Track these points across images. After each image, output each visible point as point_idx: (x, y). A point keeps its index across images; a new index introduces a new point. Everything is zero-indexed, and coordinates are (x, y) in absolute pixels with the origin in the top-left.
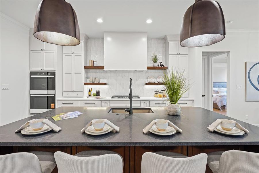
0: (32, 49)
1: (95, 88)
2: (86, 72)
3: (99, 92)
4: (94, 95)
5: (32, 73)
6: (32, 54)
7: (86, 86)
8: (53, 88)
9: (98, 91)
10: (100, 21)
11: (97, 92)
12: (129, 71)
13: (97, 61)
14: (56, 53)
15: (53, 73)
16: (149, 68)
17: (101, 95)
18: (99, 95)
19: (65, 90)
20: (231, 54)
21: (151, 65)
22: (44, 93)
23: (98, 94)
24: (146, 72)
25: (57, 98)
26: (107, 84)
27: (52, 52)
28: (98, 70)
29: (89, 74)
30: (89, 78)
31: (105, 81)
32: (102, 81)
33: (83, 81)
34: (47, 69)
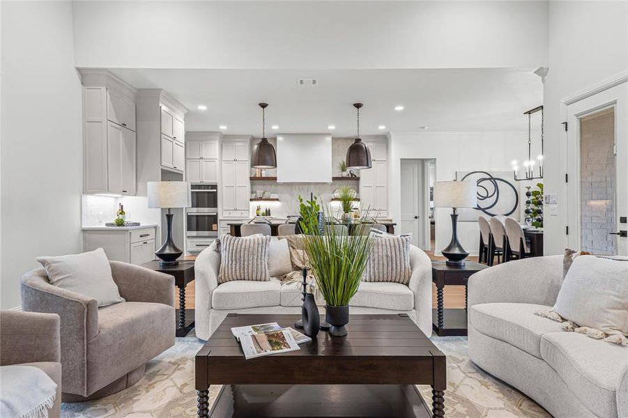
0: (188, 156)
1: (264, 205)
2: (252, 185)
3: (269, 211)
4: (263, 215)
5: (193, 187)
6: (188, 163)
7: (254, 202)
8: (215, 206)
11: (266, 211)
12: (309, 184)
15: (215, 187)
16: (334, 179)
18: (269, 215)
19: (225, 208)
20: (437, 160)
21: (337, 175)
22: (206, 211)
23: (268, 213)
24: (332, 185)
25: (220, 217)
26: (277, 200)
27: (213, 160)
28: (266, 182)
29: (255, 187)
30: (256, 193)
31: (276, 196)
32: (272, 196)
33: (248, 196)
34: (207, 181)
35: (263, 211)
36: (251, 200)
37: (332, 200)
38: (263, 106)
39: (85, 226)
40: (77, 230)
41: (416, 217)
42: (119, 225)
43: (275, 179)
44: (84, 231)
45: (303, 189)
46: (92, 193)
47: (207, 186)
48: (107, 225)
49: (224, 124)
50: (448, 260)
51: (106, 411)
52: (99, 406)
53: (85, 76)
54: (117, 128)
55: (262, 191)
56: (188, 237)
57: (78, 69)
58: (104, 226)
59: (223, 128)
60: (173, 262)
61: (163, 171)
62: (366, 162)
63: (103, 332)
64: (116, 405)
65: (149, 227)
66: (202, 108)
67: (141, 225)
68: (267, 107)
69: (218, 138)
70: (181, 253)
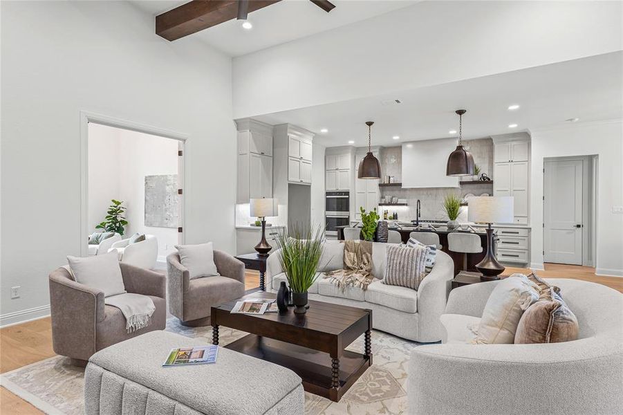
0: (327, 168)
1: (392, 209)
2: (382, 191)
3: (396, 215)
4: (390, 219)
5: (328, 194)
6: (327, 174)
7: (382, 207)
8: (348, 210)
11: (394, 215)
12: (437, 189)
13: (393, 177)
14: (349, 171)
15: (347, 193)
16: (462, 183)
18: (397, 219)
23: (395, 217)
24: (462, 190)
25: (351, 220)
26: (406, 205)
27: (345, 170)
28: (395, 188)
29: (385, 192)
30: (384, 198)
31: (404, 201)
32: (400, 201)
33: (378, 201)
34: (341, 189)
35: (390, 215)
36: (380, 205)
38: (370, 124)
39: (237, 226)
40: (233, 229)
41: (579, 226)
42: (257, 226)
43: (400, 185)
44: (237, 229)
45: (431, 194)
46: (242, 203)
47: (341, 193)
48: (252, 225)
49: (351, 139)
50: (482, 275)
51: (193, 332)
52: (192, 330)
53: (239, 124)
54: (256, 156)
55: (390, 197)
56: (326, 236)
57: (235, 120)
58: (249, 226)
59: (351, 142)
60: (265, 255)
61: (290, 185)
62: (465, 169)
63: (192, 289)
64: (199, 331)
65: (279, 228)
66: (324, 131)
67: (273, 226)
68: (374, 125)
69: (350, 150)
70: (271, 249)
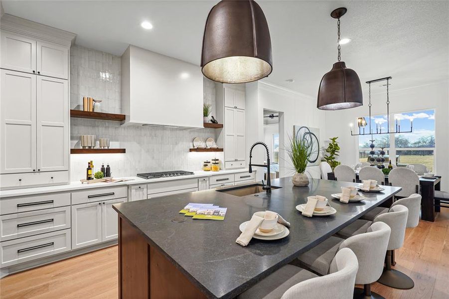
1: (99, 160)
3: (108, 169)
9: (105, 167)
10: (147, 25)
11: (103, 169)
13: (101, 101)
17: (112, 175)
23: (106, 172)
30: (80, 139)
32: (114, 145)
35: (97, 169)
36: (73, 151)
37: (191, 150)
